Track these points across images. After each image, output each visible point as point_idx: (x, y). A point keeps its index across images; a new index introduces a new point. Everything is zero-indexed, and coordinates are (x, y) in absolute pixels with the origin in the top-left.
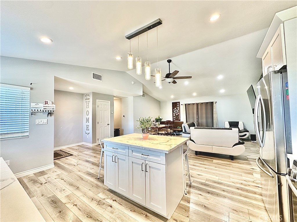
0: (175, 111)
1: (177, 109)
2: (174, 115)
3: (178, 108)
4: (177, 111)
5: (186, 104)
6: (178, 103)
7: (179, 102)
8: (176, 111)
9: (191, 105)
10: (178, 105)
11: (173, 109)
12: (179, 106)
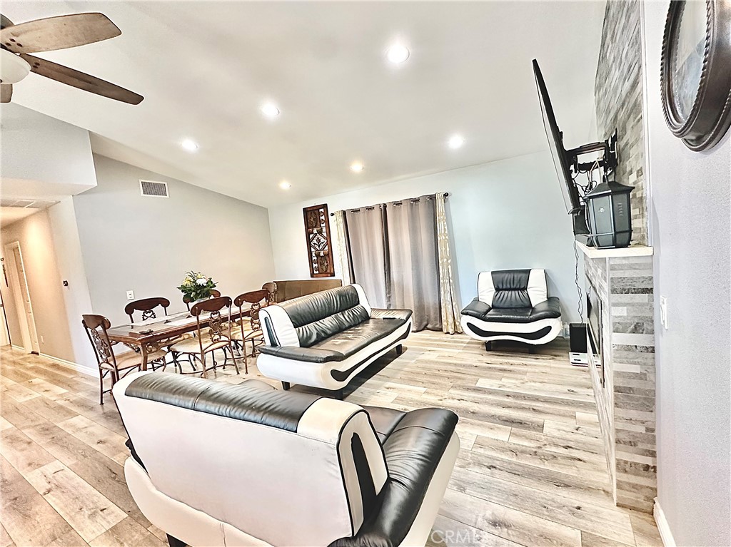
0: (315, 241)
1: (320, 232)
2: (314, 255)
3: (324, 230)
4: (322, 240)
5: (344, 213)
6: (322, 210)
7: (325, 206)
8: (319, 240)
9: (361, 214)
10: (323, 218)
11: (308, 234)
12: (327, 222)
